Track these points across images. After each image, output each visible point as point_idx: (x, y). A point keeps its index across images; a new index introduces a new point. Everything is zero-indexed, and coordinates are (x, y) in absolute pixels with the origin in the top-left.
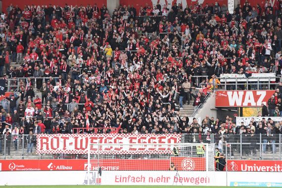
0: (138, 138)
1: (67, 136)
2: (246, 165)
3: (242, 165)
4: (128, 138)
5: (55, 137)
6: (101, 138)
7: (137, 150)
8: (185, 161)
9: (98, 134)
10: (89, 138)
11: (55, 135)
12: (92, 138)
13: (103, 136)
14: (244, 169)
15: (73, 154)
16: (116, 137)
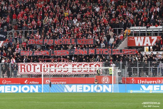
0: (77, 65)
1: (36, 64)
2: (141, 80)
3: (138, 80)
4: (71, 64)
5: (29, 65)
6: (56, 65)
7: (77, 72)
8: (104, 78)
9: (54, 63)
10: (48, 65)
11: (29, 63)
12: (51, 65)
13: (57, 64)
14: (139, 82)
15: (39, 75)
16: (64, 64)
